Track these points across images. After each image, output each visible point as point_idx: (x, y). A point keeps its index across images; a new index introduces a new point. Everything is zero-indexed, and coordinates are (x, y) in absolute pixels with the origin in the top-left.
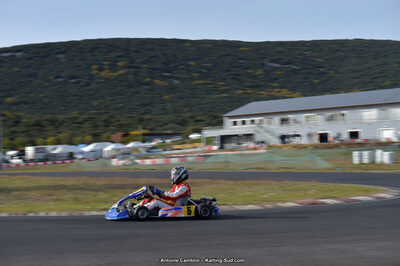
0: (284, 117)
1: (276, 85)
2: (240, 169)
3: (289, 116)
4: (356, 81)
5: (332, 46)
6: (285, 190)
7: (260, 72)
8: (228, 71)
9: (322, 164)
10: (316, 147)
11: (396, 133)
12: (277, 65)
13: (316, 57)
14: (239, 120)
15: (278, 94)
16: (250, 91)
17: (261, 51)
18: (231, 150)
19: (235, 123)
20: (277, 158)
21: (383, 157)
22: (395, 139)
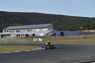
0: (17, 30)
1: (16, 22)
2: (6, 43)
3: (19, 30)
4: (34, 22)
5: (29, 14)
6: (17, 48)
7: (12, 19)
8: (4, 19)
9: (26, 41)
10: (25, 38)
11: (43, 34)
12: (16, 18)
13: (26, 16)
14: (6, 31)
15: (16, 25)
16: (9, 24)
17: (12, 14)
18: (4, 38)
19: (5, 32)
20: (15, 40)
21: (40, 40)
22: (43, 36)
